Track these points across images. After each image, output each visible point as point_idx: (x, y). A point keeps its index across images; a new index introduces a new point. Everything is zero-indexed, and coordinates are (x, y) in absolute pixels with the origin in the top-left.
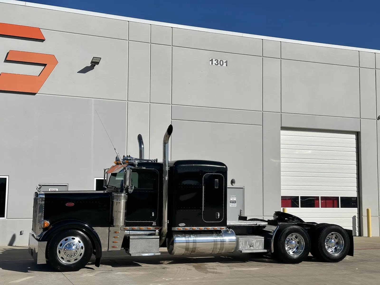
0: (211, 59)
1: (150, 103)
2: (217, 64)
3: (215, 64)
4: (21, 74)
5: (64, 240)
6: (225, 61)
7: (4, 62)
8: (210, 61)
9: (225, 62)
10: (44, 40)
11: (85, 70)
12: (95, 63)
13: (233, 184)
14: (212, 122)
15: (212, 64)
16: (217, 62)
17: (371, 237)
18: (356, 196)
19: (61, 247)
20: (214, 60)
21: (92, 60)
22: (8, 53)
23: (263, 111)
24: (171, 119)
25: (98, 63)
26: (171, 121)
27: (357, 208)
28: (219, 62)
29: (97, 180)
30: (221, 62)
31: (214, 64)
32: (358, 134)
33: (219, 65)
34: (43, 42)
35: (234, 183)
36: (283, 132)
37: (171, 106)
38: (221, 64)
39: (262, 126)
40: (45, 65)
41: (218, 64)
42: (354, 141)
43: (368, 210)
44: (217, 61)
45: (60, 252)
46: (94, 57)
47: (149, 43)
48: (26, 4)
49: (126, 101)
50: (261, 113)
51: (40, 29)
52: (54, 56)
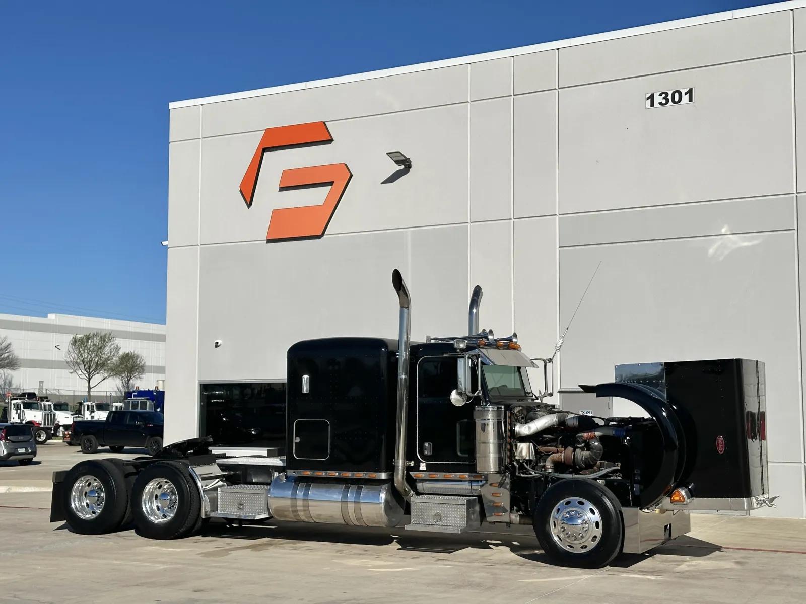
0: (648, 95)
1: (514, 219)
2: (664, 101)
3: (661, 104)
6: (687, 90)
8: (648, 99)
9: (686, 94)
14: (654, 240)
15: (652, 105)
16: (664, 98)
20: (657, 95)
21: (392, 158)
22: (282, 176)
23: (797, 193)
24: (559, 247)
25: (408, 161)
26: (559, 250)
28: (669, 97)
31: (656, 104)
33: (670, 103)
34: (329, 144)
37: (559, 218)
38: (677, 99)
39: (795, 232)
40: (331, 183)
41: (667, 101)
44: (664, 95)
46: (387, 154)
47: (511, 96)
48: (307, 85)
49: (468, 223)
50: (793, 197)
51: (324, 123)
52: (346, 165)
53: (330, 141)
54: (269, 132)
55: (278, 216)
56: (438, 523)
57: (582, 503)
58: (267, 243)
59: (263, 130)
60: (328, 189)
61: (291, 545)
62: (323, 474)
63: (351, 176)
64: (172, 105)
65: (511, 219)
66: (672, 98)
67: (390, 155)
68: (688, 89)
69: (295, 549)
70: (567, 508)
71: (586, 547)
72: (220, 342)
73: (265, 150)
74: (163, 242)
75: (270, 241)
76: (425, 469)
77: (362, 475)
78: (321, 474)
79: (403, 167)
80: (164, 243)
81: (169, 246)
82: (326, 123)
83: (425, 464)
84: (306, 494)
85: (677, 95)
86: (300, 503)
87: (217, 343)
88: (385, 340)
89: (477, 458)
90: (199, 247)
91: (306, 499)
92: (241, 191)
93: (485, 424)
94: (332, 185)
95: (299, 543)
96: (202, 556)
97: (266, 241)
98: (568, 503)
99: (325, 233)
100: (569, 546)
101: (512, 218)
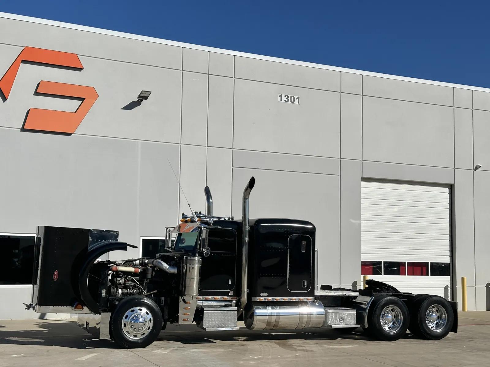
0: (280, 95)
1: (207, 146)
2: (287, 100)
3: (285, 101)
4: (54, 110)
5: (129, 311)
6: (297, 97)
7: (34, 95)
8: (279, 96)
9: (297, 99)
10: (82, 69)
11: (130, 106)
12: (142, 98)
14: (280, 171)
15: (281, 100)
16: (286, 98)
17: (467, 311)
18: (449, 262)
19: (127, 320)
20: (283, 96)
21: (140, 94)
22: (38, 85)
23: (341, 158)
24: (233, 167)
25: (146, 98)
26: (232, 169)
27: (449, 277)
28: (289, 98)
29: (143, 240)
30: (292, 98)
31: (283, 101)
32: (451, 188)
33: (289, 101)
34: (80, 71)
36: (364, 184)
37: (233, 150)
38: (292, 100)
39: (339, 176)
40: (83, 99)
42: (447, 196)
43: (463, 279)
44: (287, 97)
45: (125, 325)
46: (142, 91)
47: (207, 74)
48: (61, 24)
49: (179, 144)
50: (338, 160)
52: (94, 88)
55: (34, 113)
58: (21, 131)
59: (24, 47)
73: (21, 62)
75: (24, 130)
82: (78, 56)
99: (74, 133)
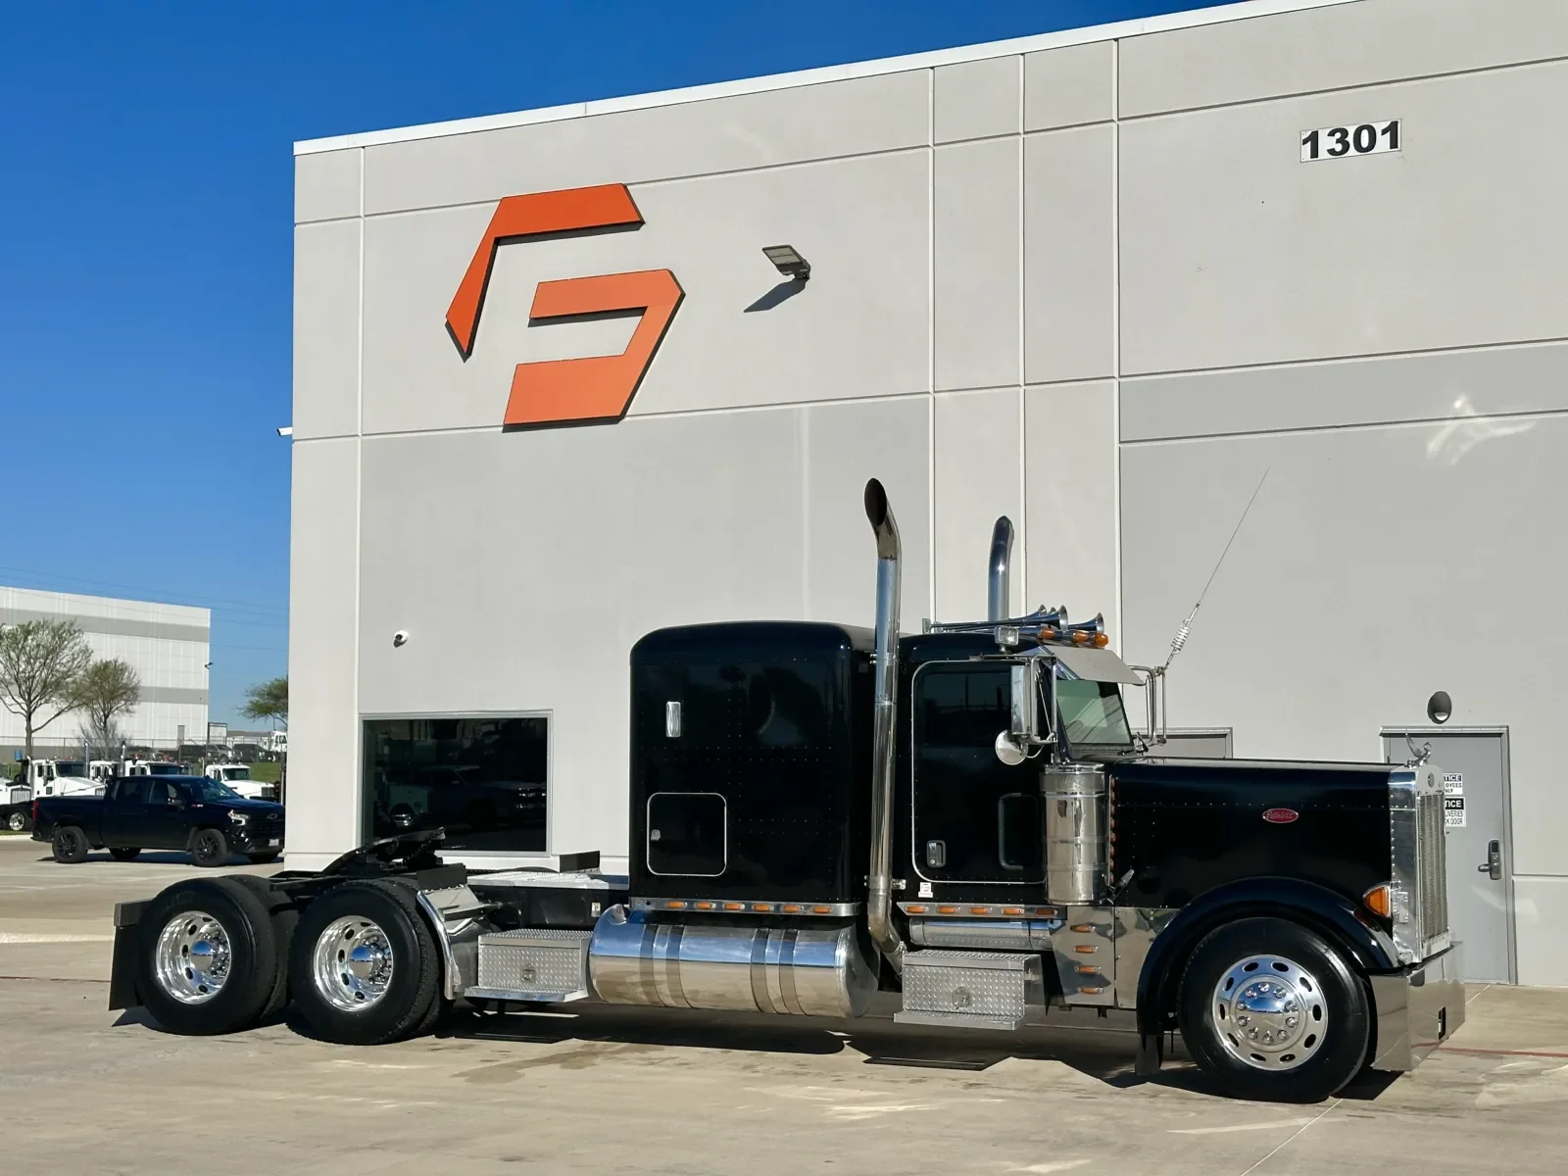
0: (1306, 135)
1: (1025, 385)
2: (1339, 148)
6: (1386, 125)
7: (527, 327)
8: (1305, 142)
9: (1384, 132)
12: (793, 267)
13: (1441, 718)
14: (1319, 428)
15: (1315, 153)
16: (1338, 141)
20: (1323, 134)
24: (1120, 442)
26: (1121, 449)
28: (1350, 139)
31: (1323, 153)
33: (1352, 150)
34: (636, 230)
35: (1448, 711)
37: (1120, 383)
38: (1365, 142)
40: (641, 311)
41: (1346, 148)
44: (1338, 135)
46: (764, 250)
47: (1019, 134)
48: (588, 110)
49: (928, 393)
51: (625, 187)
52: (671, 273)
53: (637, 224)
54: (507, 204)
55: (527, 377)
56: (961, 1009)
57: (1282, 968)
58: (504, 431)
59: (497, 201)
60: (636, 320)
61: (637, 1054)
62: (712, 906)
63: (683, 296)
64: (300, 147)
65: (1019, 386)
66: (1355, 141)
67: (770, 252)
68: (1389, 123)
69: (653, 1064)
70: (1250, 977)
71: (1292, 1057)
72: (405, 634)
73: (498, 241)
74: (280, 430)
75: (509, 428)
76: (931, 896)
77: (798, 908)
78: (708, 906)
79: (792, 277)
80: (285, 431)
81: (294, 438)
82: (629, 187)
83: (930, 885)
84: (674, 949)
85: (1365, 134)
86: (659, 967)
87: (400, 637)
88: (844, 627)
89: (1049, 873)
90: (359, 440)
91: (673, 960)
92: (448, 326)
93: (1065, 802)
94: (643, 315)
95: (652, 1050)
96: (467, 1081)
97: (501, 429)
98: (1252, 967)
99: (628, 413)
100: (1253, 1055)
101: (1022, 384)
